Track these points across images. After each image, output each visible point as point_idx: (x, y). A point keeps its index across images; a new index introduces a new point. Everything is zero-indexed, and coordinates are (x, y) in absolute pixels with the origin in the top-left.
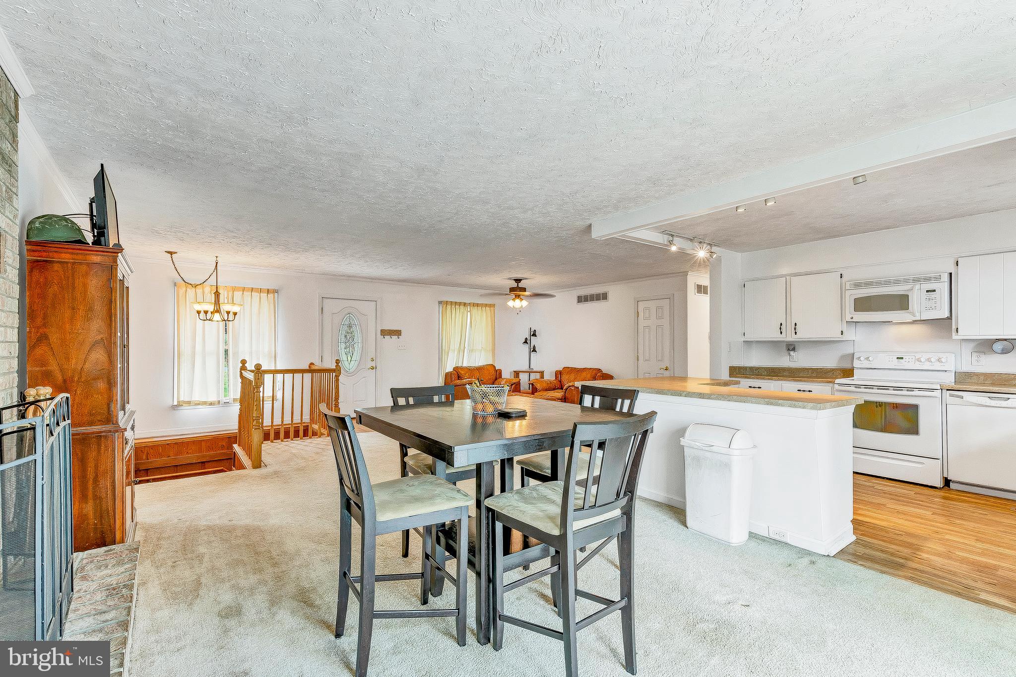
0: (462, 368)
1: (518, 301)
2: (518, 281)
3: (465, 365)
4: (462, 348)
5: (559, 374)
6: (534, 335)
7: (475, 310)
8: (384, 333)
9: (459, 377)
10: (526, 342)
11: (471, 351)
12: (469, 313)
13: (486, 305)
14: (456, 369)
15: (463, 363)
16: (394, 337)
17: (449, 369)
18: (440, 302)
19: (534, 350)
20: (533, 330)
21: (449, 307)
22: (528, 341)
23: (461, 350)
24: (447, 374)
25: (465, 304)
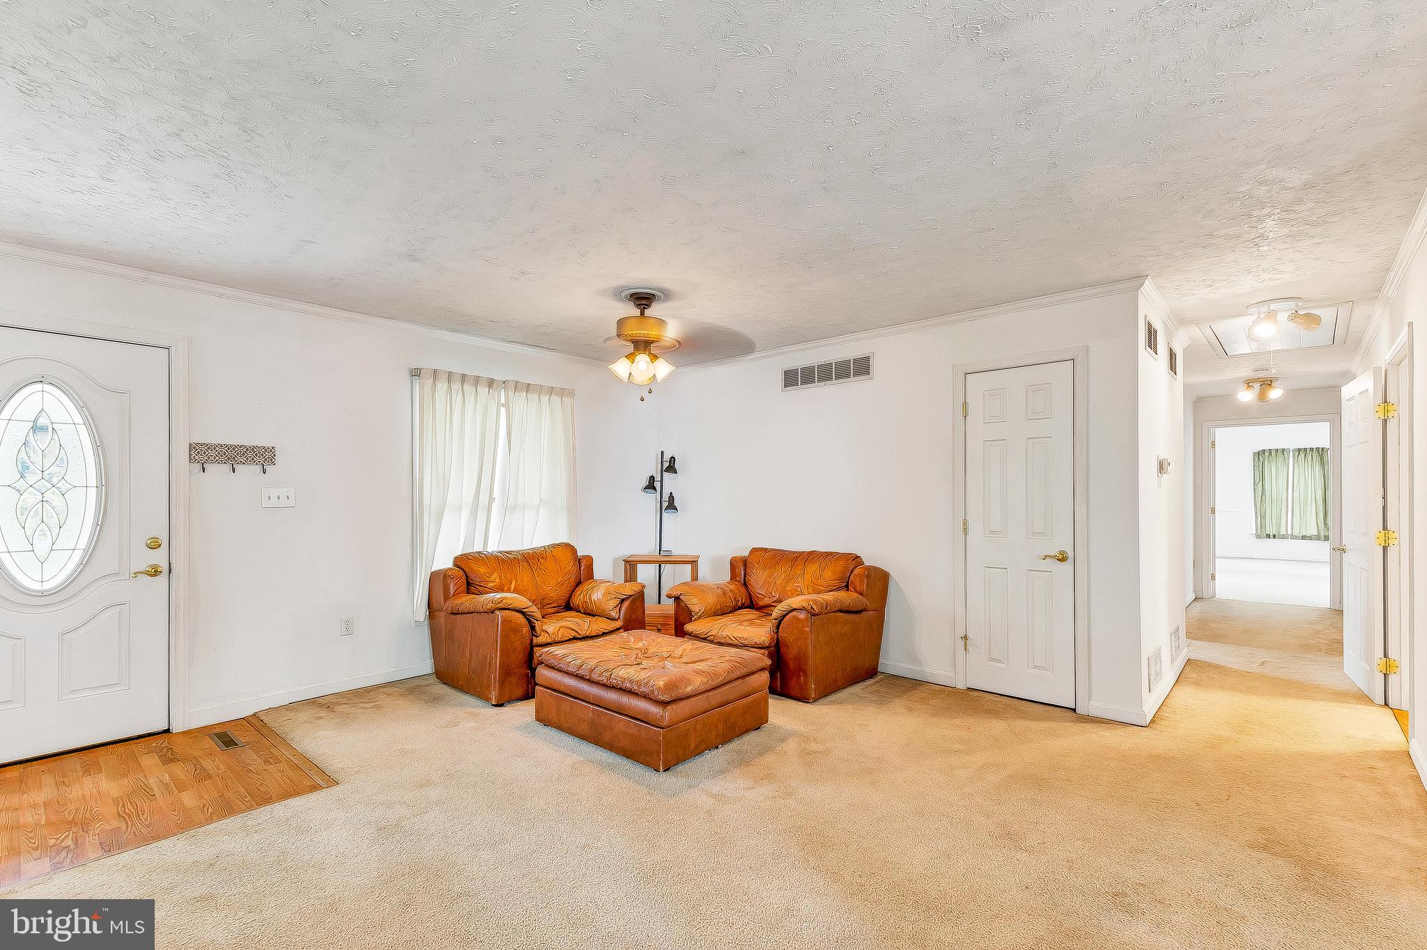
0: (480, 558)
1: (642, 359)
2: (643, 300)
3: (492, 547)
4: (484, 499)
5: (741, 568)
6: (671, 468)
7: (520, 402)
8: (202, 454)
9: (470, 586)
10: (651, 486)
11: (508, 509)
12: (503, 410)
13: (551, 391)
14: (461, 562)
15: (486, 543)
16: (248, 472)
17: (444, 562)
18: (416, 373)
19: (672, 506)
20: (667, 458)
21: (442, 386)
22: (657, 485)
23: (480, 507)
24: (434, 576)
25: (491, 383)
